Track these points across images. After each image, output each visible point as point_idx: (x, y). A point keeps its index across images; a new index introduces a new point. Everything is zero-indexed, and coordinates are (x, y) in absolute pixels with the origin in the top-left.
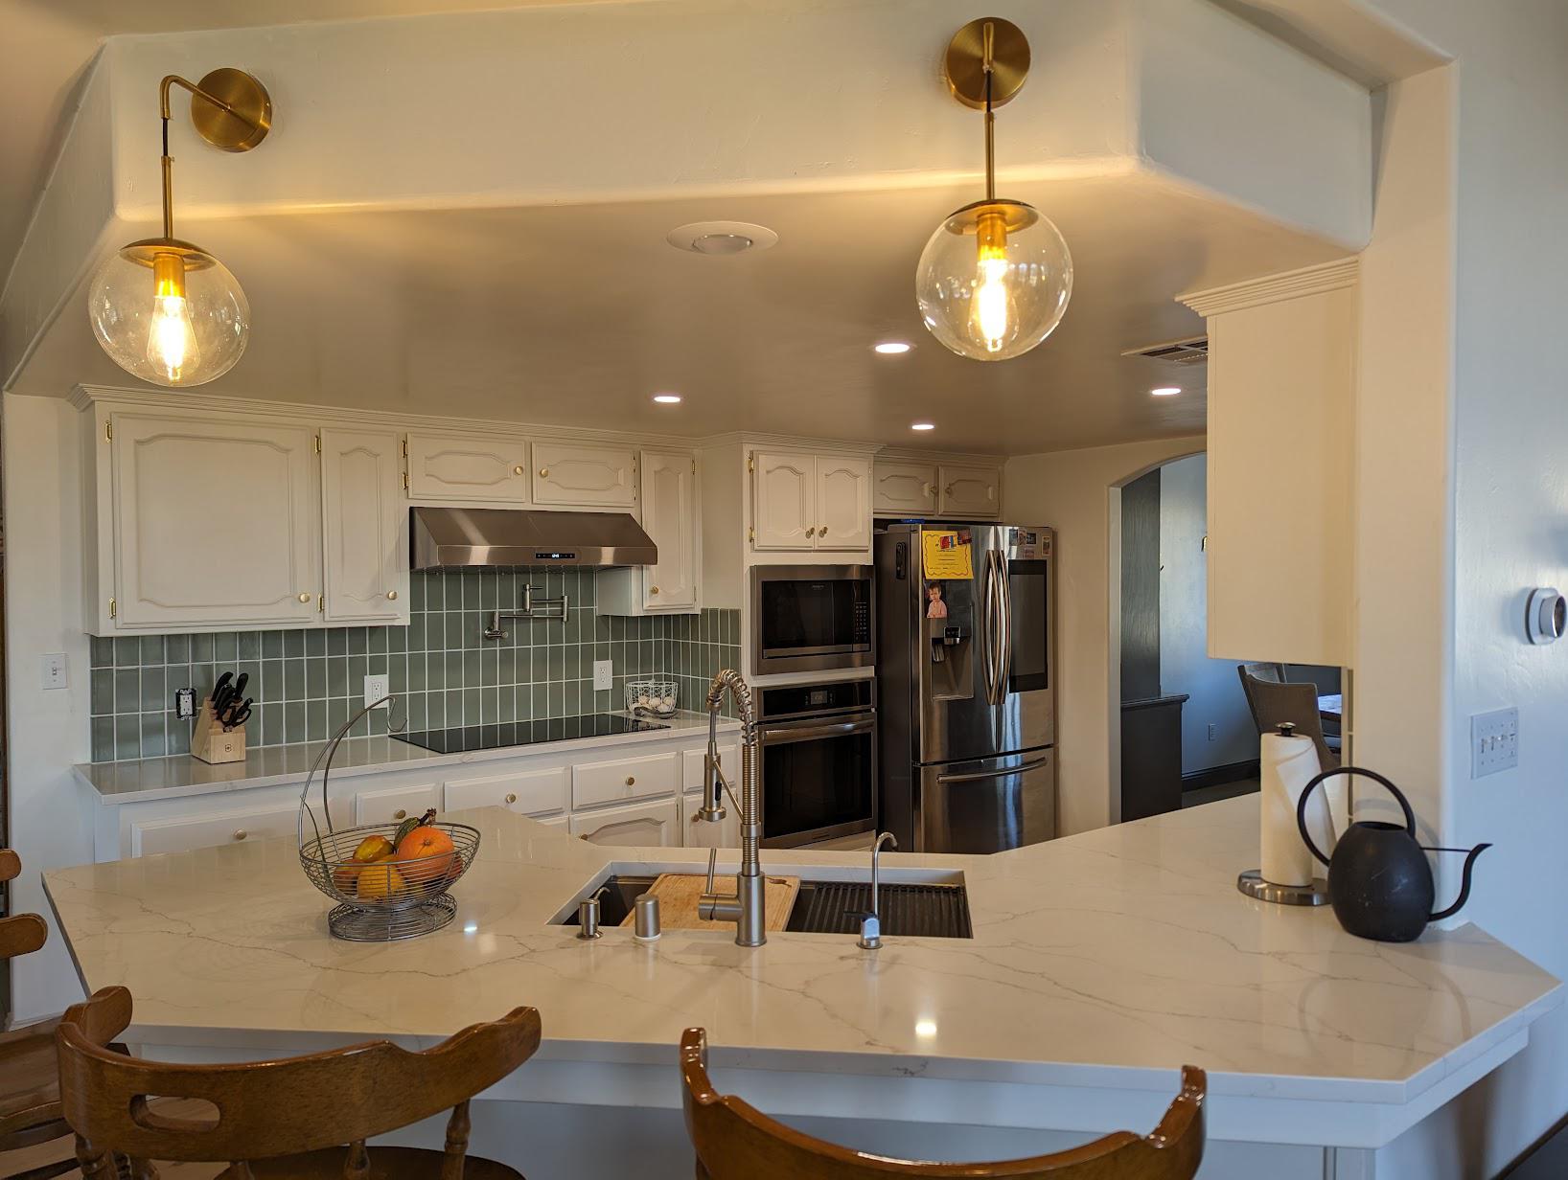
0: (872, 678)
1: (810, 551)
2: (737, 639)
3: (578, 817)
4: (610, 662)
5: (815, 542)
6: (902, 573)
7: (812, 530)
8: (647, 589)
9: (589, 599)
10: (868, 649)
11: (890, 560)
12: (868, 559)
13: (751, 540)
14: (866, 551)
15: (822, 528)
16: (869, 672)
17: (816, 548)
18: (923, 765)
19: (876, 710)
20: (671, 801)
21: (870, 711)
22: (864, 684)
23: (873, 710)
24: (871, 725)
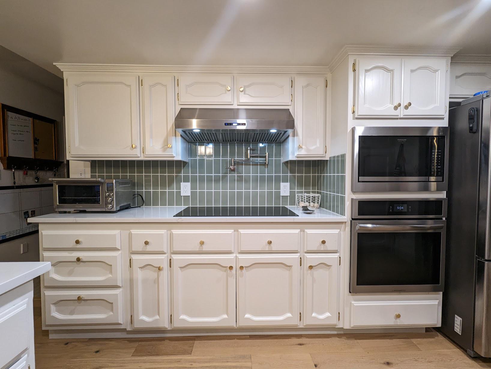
0: (444, 199)
1: (397, 119)
2: (343, 171)
3: (241, 256)
4: (289, 183)
5: (401, 112)
6: (475, 128)
7: (400, 105)
8: (296, 146)
9: (279, 154)
10: (441, 180)
11: (463, 124)
12: (445, 123)
13: (354, 112)
14: (443, 119)
15: (406, 103)
16: (443, 195)
17: (402, 116)
18: (486, 260)
19: (446, 219)
20: (297, 256)
21: (442, 219)
22: (438, 202)
23: (444, 219)
24: (441, 228)
